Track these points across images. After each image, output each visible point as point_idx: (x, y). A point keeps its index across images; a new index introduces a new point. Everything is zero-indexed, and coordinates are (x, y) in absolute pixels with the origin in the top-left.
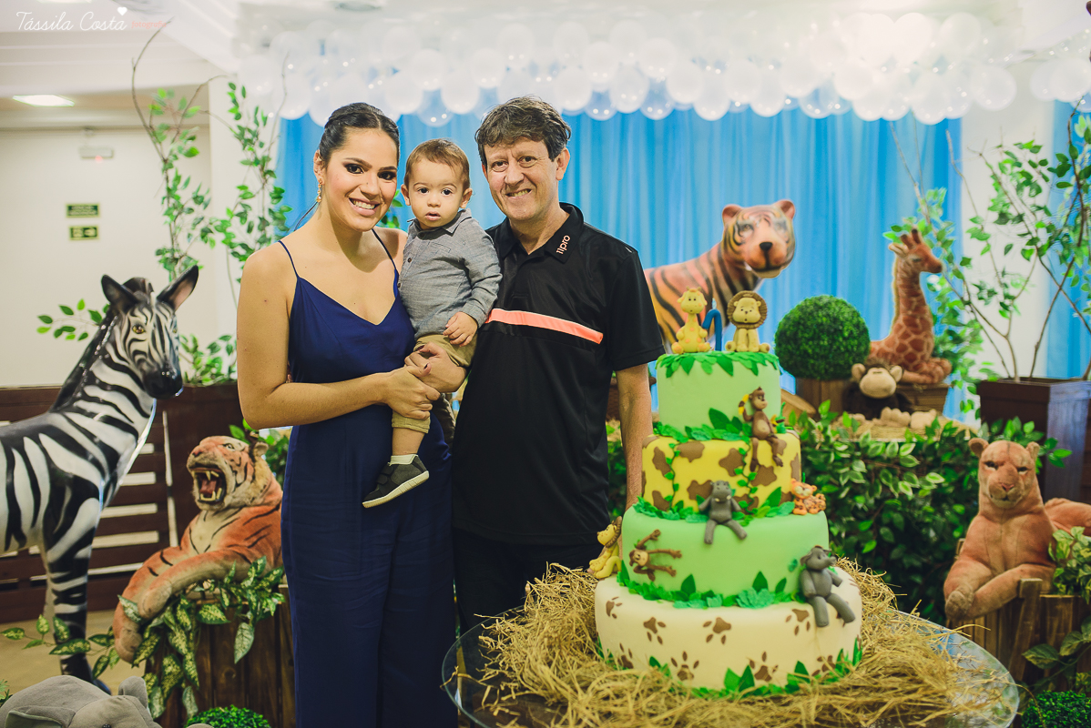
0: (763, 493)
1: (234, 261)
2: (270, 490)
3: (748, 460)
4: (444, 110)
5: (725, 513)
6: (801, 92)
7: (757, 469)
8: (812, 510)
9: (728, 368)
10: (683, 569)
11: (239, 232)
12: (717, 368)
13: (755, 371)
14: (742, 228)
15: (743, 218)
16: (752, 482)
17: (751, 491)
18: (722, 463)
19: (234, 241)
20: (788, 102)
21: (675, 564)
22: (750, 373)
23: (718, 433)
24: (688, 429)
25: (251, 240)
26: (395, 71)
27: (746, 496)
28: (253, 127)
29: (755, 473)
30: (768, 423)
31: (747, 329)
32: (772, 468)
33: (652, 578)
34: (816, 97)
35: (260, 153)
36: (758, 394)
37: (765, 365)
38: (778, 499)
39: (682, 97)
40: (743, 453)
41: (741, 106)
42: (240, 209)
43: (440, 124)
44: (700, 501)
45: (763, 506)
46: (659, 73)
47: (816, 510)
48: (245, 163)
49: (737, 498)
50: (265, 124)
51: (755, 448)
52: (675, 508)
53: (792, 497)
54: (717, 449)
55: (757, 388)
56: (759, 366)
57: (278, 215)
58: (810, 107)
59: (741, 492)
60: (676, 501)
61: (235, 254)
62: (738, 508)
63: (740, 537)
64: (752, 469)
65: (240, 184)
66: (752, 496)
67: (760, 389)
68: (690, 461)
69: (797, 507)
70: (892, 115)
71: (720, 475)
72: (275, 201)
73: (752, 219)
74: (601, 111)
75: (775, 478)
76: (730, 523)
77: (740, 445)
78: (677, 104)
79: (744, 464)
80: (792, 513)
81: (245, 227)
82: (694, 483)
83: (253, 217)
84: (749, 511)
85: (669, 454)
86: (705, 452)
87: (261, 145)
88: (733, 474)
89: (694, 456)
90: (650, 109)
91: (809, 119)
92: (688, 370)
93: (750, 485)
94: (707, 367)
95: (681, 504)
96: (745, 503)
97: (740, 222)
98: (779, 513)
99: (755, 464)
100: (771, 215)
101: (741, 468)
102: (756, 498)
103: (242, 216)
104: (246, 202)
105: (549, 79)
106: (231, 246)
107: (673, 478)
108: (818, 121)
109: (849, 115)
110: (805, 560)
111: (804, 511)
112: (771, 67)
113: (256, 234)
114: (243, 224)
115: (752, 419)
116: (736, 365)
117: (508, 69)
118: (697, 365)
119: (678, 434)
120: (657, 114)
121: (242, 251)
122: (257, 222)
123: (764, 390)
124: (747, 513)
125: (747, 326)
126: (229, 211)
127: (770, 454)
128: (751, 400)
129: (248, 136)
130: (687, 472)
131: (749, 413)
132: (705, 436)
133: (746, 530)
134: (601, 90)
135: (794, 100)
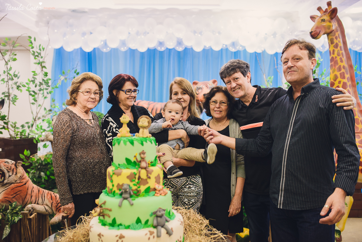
0: (143, 188)
1: (31, 96)
2: (23, 178)
3: (137, 177)
4: (108, 47)
5: (127, 195)
6: (228, 42)
7: (140, 179)
8: (162, 194)
9: (132, 143)
10: (113, 215)
11: (32, 87)
12: (128, 143)
13: (142, 144)
14: (199, 89)
15: (199, 86)
16: (139, 184)
17: (138, 187)
18: (128, 177)
19: (30, 90)
20: (224, 46)
21: (110, 213)
22: (141, 145)
23: (128, 166)
24: (119, 165)
25: (36, 90)
26: (91, 33)
27: (136, 189)
28: (39, 51)
29: (139, 181)
30: (146, 163)
31: (143, 129)
32: (146, 180)
33: (104, 218)
34: (233, 44)
35: (41, 60)
36: (143, 153)
37: (146, 142)
38: (148, 190)
39: (188, 44)
40: (135, 174)
41: (209, 47)
42: (33, 79)
43: (107, 51)
44: (120, 190)
45: (143, 193)
46: (180, 35)
47: (164, 194)
48: (36, 63)
49: (133, 190)
50: (43, 50)
51: (139, 172)
52: (113, 193)
53: (155, 189)
54: (127, 172)
55: (142, 150)
56: (144, 143)
57: (46, 81)
58: (231, 48)
59: (134, 188)
60: (113, 191)
61: (30, 94)
62: (132, 193)
63: (132, 205)
64: (139, 179)
65: (34, 70)
66: (138, 189)
67: (143, 151)
68: (118, 176)
69: (156, 193)
70: (259, 51)
71: (127, 182)
72: (45, 76)
73: (201, 86)
74: (161, 48)
75: (148, 183)
76: (128, 199)
77: (135, 171)
78: (187, 46)
79: (135, 178)
80: (154, 195)
81: (34, 85)
82: (118, 184)
83: (37, 82)
84: (137, 195)
85: (111, 174)
86: (123, 174)
87: (42, 57)
88: (131, 181)
89: (119, 174)
90: (177, 48)
91: (232, 52)
92: (119, 144)
93: (138, 186)
94: (125, 143)
95: (114, 192)
96: (135, 192)
97: (198, 87)
98: (149, 195)
99: (139, 178)
100: (208, 85)
101: (134, 179)
102: (140, 190)
103: (33, 81)
104: (35, 77)
105: (143, 37)
106: (29, 91)
107: (112, 182)
108: (235, 52)
109: (245, 51)
110: (154, 213)
111: (159, 195)
112: (217, 34)
113: (38, 88)
114: (33, 84)
115: (140, 162)
116: (135, 142)
117: (129, 33)
118: (122, 142)
119: (116, 167)
120: (180, 49)
121: (33, 94)
122: (38, 84)
123: (145, 151)
124: (136, 195)
125: (143, 128)
126: (29, 80)
127: (146, 174)
128: (140, 154)
129: (36, 54)
130: (117, 180)
131: (139, 159)
132: (124, 167)
133: (134, 202)
134: (161, 41)
135: (226, 45)
